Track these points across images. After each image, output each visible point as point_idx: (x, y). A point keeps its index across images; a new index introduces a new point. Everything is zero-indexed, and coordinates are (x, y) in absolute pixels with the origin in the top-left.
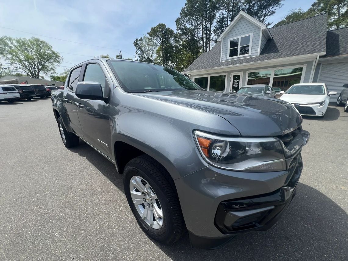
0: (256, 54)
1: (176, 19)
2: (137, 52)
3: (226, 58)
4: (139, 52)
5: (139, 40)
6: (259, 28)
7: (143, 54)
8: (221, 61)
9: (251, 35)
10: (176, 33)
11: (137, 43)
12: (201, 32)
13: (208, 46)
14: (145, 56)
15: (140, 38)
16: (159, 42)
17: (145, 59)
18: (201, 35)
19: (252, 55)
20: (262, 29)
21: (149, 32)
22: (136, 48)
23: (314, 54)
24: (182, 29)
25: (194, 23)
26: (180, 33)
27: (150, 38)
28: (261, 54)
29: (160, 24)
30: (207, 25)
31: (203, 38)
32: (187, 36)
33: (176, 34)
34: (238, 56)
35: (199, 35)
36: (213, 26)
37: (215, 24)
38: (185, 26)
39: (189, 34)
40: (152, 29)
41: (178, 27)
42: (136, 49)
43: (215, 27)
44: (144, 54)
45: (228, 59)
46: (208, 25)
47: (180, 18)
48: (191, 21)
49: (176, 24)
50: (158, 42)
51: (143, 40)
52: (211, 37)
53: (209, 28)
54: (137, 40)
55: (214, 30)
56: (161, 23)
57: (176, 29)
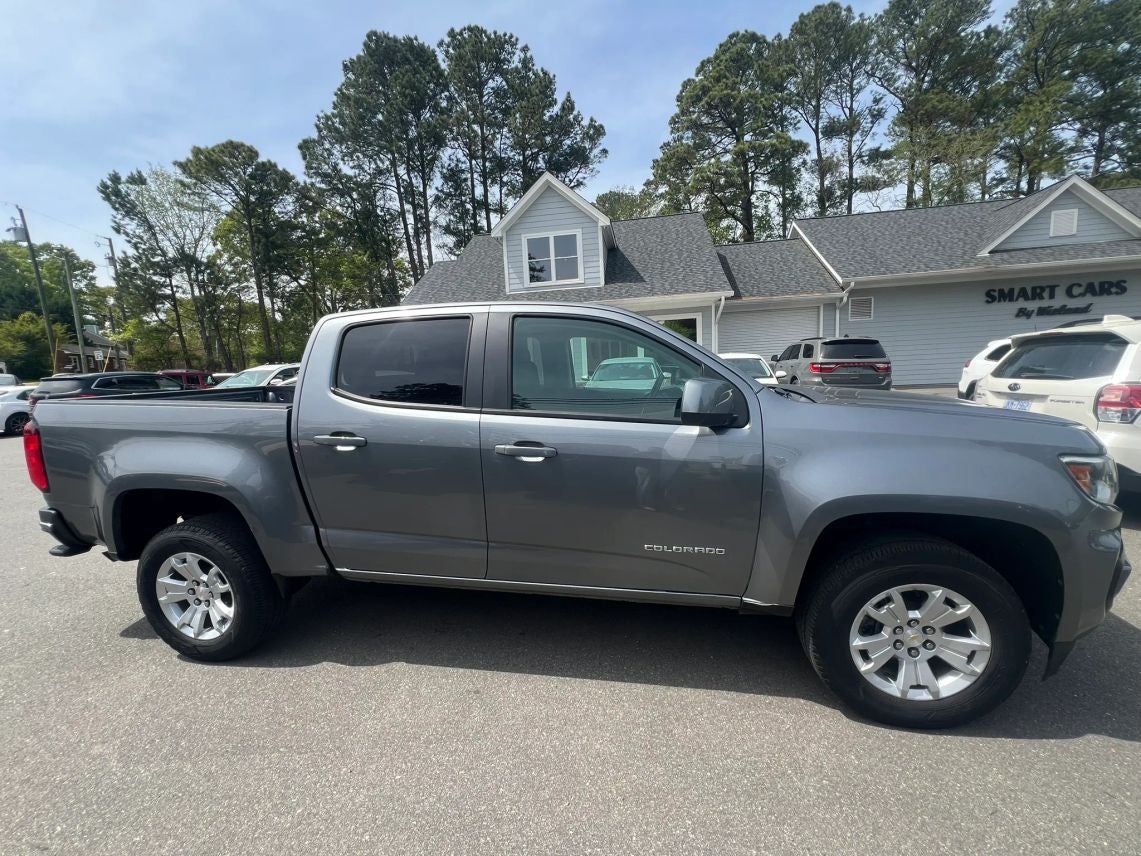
0: (596, 281)
1: (301, 141)
2: (119, 225)
3: (523, 283)
4: (132, 226)
5: (128, 182)
6: (595, 222)
7: (154, 234)
8: (507, 290)
9: (578, 233)
10: (302, 184)
11: (119, 191)
12: (396, 196)
13: (423, 240)
14: (165, 244)
15: (135, 173)
16: (234, 202)
17: (164, 254)
18: (395, 205)
19: (588, 282)
20: (600, 224)
21: (183, 160)
22: (116, 209)
23: (716, 294)
24: (325, 176)
25: (370, 167)
26: (318, 185)
27: (188, 180)
28: (606, 283)
29: (231, 142)
30: (414, 181)
31: (402, 213)
32: (349, 200)
33: (303, 188)
34: (554, 281)
35: (391, 203)
36: (434, 187)
37: (437, 181)
38: (335, 167)
39: (355, 196)
40: (197, 151)
41: (309, 167)
42: (115, 213)
43: (437, 188)
44: (160, 237)
45: (526, 286)
46: (417, 182)
47: (314, 141)
48: (358, 157)
49: (300, 157)
50: (225, 201)
51: (148, 181)
52: (432, 215)
53: (421, 189)
54: (116, 179)
55: (437, 198)
56: (236, 139)
57: (304, 170)
